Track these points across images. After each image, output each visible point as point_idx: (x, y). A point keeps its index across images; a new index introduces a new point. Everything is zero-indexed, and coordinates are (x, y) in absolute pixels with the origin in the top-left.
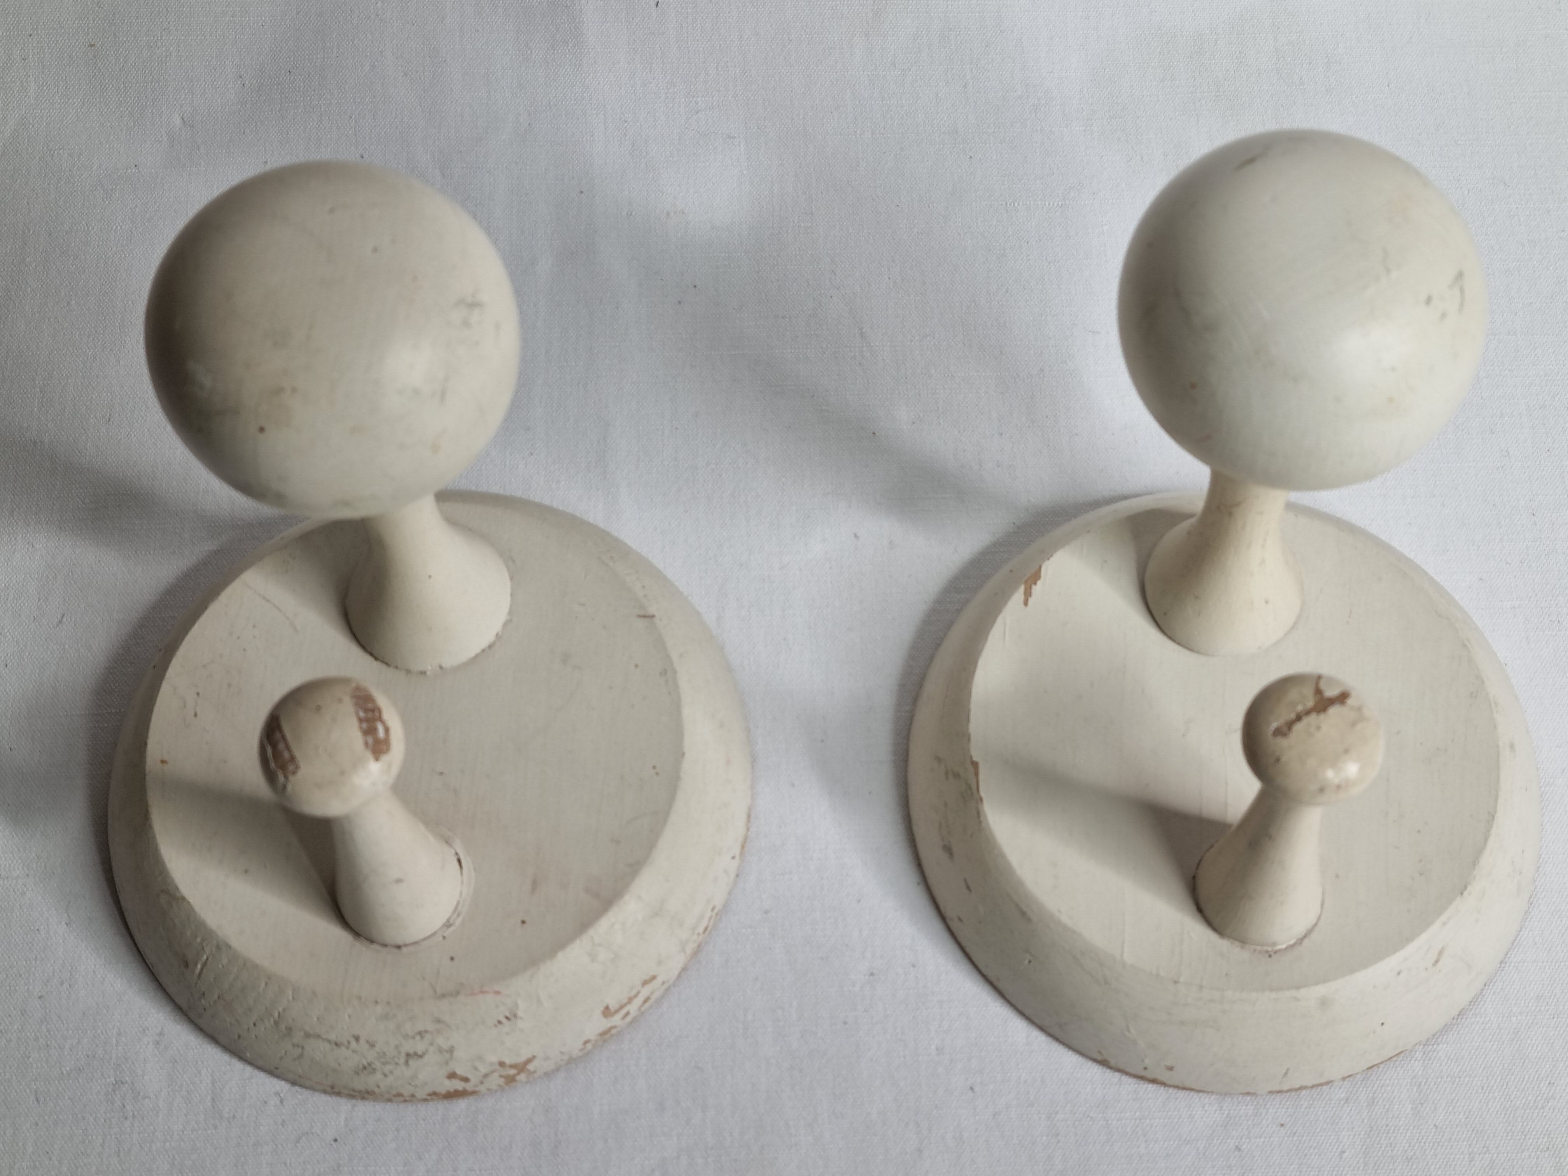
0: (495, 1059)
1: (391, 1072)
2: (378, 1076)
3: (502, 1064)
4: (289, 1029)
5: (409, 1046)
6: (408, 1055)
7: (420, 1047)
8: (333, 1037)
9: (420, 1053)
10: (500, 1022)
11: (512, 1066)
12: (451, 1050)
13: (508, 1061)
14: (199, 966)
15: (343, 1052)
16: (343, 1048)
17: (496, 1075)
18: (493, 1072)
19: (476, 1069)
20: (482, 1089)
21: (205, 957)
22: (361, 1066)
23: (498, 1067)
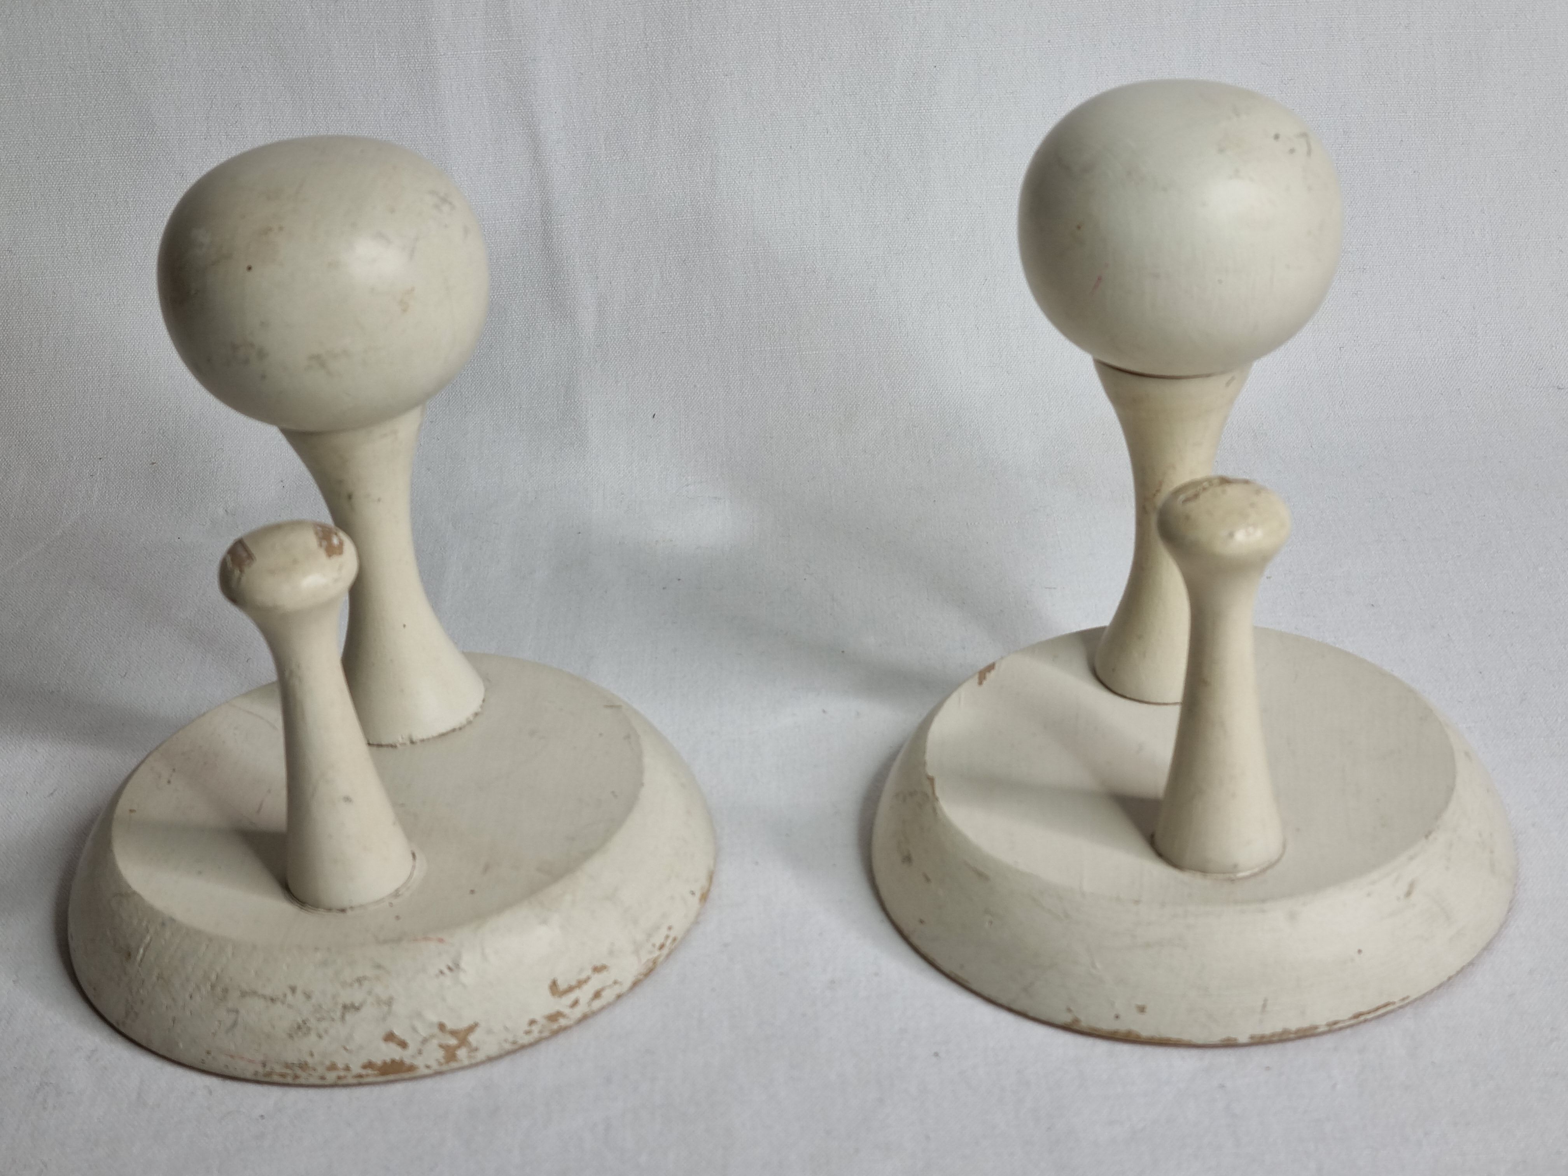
0: (433, 1017)
1: (326, 1032)
2: (313, 1037)
3: (442, 1027)
4: (226, 991)
5: (348, 996)
6: (345, 1007)
7: (357, 996)
8: (268, 991)
9: (357, 1005)
10: (442, 972)
11: (453, 1033)
12: (389, 1002)
13: (450, 1025)
14: (141, 951)
15: (278, 1009)
16: (279, 1004)
17: (435, 1042)
18: (433, 1036)
19: (414, 1029)
20: (419, 1062)
21: (148, 938)
22: (296, 1026)
23: (436, 1031)
